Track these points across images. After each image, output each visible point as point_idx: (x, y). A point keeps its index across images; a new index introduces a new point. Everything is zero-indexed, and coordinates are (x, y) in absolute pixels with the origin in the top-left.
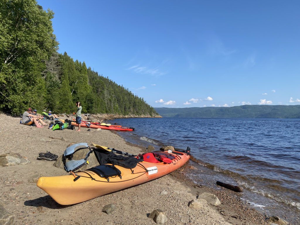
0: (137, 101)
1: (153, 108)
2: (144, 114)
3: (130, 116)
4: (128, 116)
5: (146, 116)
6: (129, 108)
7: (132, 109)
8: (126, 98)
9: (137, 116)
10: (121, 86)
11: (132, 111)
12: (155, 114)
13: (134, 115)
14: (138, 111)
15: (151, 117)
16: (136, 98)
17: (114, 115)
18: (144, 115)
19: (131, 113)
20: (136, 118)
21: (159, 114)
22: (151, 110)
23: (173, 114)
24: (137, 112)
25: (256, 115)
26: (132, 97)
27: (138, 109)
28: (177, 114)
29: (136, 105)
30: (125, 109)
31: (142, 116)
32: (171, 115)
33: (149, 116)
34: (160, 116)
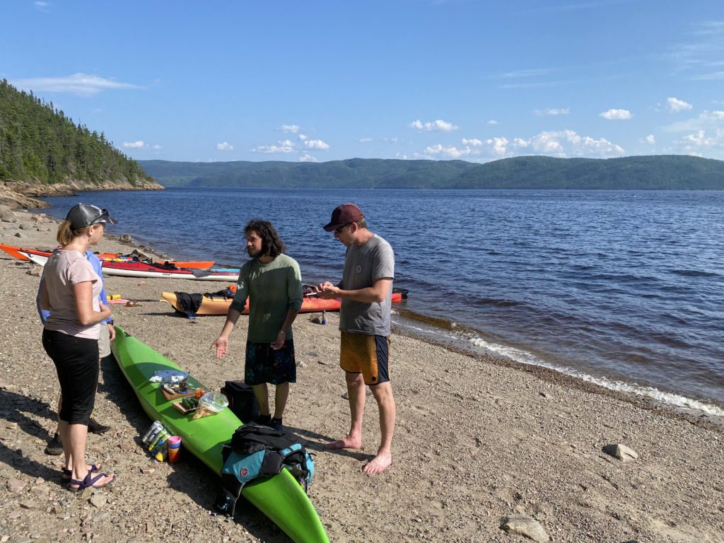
0: (86, 141)
1: (135, 162)
2: (112, 178)
3: (68, 186)
4: (62, 185)
5: (119, 186)
6: (64, 162)
7: (72, 166)
8: (51, 131)
9: (92, 186)
10: (28, 93)
11: (73, 171)
12: (144, 180)
13: (82, 182)
14: (92, 171)
15: (132, 187)
16: (82, 132)
17: (26, 184)
18: (112, 183)
19: (71, 175)
20: (89, 190)
21: (155, 178)
22: (130, 168)
23: (186, 179)
24: (90, 174)
25: (376, 182)
26: (71, 128)
27: (90, 166)
28: (195, 177)
29: (84, 153)
30: (51, 163)
31: (106, 186)
32: (179, 181)
33: (127, 185)
34: (156, 186)
